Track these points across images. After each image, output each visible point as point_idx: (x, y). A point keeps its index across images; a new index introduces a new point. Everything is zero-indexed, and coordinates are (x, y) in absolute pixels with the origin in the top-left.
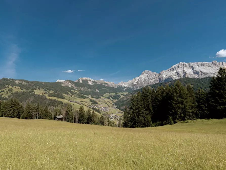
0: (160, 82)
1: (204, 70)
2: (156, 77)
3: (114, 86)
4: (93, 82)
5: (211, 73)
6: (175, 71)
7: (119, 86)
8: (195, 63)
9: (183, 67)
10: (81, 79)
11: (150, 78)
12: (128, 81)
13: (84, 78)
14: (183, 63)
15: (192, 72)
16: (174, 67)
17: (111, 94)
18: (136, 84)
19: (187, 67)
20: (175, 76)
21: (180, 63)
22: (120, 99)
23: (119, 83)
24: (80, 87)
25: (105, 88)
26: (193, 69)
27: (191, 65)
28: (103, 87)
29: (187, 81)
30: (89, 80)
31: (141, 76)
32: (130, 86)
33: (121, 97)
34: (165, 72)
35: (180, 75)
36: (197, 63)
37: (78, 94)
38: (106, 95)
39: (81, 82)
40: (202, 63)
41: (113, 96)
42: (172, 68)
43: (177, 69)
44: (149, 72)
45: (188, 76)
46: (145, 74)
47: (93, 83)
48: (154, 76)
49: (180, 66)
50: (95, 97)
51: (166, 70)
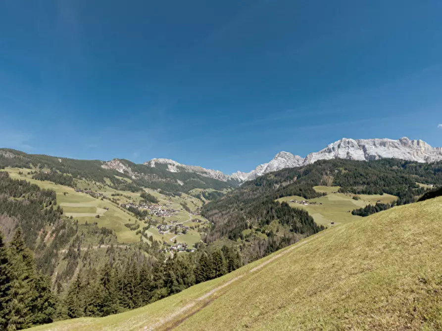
8: (370, 140)
9: (347, 148)
14: (347, 140)
16: (331, 146)
19: (355, 146)
27: (362, 144)
31: (272, 161)
36: (373, 140)
40: (382, 140)
43: (336, 150)
44: (288, 155)
46: (279, 158)
49: (342, 144)
51: (318, 153)
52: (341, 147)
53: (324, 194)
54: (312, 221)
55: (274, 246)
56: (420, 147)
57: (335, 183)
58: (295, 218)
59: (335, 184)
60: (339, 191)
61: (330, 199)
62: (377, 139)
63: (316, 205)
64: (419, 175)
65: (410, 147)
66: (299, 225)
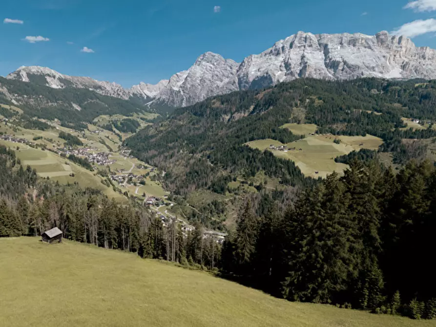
0: (240, 86)
1: (352, 57)
2: (231, 73)
3: (121, 94)
4: (60, 79)
5: (367, 67)
6: (281, 58)
7: (133, 94)
9: (303, 48)
10: (24, 69)
11: (217, 76)
12: (157, 83)
13: (34, 69)
14: (304, 35)
15: (322, 63)
16: (280, 45)
17: (115, 117)
18: (180, 92)
19: (314, 46)
20: (280, 72)
21: (300, 32)
22: (138, 130)
23: (134, 86)
24: (25, 96)
25: (98, 100)
26: (326, 52)
27: (324, 41)
28: (92, 98)
29: (310, 88)
30: (48, 75)
31: (193, 67)
32: (164, 97)
33: (139, 125)
34: (257, 58)
35: (292, 70)
36: (340, 35)
37: (23, 117)
38: (101, 120)
39: (25, 79)
40: (352, 35)
41: (119, 123)
42: (276, 50)
43: (287, 50)
44: (216, 58)
45: (310, 72)
46: (204, 63)
47: (62, 84)
48: (229, 69)
49: (296, 42)
50: (71, 124)
51: (260, 55)
52: (294, 46)
53: (302, 137)
54: (300, 171)
55: (268, 199)
56: (401, 47)
57: (309, 119)
58: (283, 170)
59: (309, 121)
60: (317, 132)
61: (309, 143)
62: (345, 34)
63: (296, 151)
64: (401, 103)
65: (387, 47)
66: (288, 177)
